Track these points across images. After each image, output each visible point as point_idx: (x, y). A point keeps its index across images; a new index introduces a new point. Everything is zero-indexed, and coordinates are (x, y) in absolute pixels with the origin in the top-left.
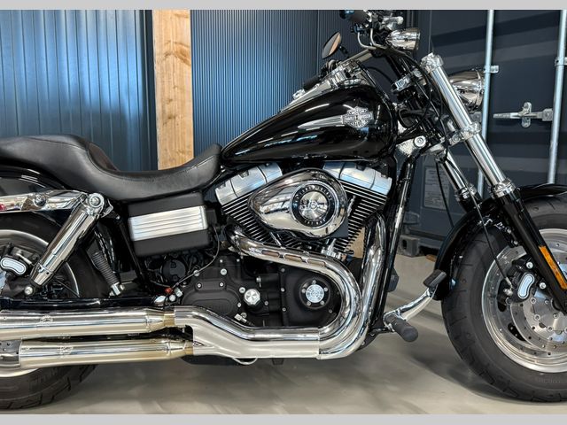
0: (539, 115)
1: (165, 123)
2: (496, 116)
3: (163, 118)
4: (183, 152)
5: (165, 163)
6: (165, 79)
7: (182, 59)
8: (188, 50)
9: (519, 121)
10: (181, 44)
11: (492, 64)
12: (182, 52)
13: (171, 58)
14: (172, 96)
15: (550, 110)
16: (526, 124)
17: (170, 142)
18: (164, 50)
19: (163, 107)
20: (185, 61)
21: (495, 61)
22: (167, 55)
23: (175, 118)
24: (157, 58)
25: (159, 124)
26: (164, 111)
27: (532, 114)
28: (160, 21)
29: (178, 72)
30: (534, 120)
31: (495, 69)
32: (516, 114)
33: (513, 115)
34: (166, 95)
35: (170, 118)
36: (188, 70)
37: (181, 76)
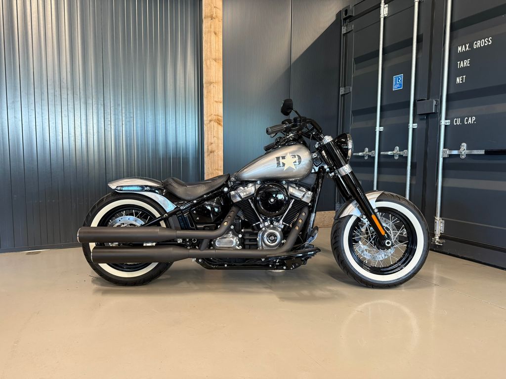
0: (401, 153)
1: (208, 155)
2: (382, 153)
3: (208, 152)
4: (218, 170)
5: (208, 175)
6: (209, 133)
7: (218, 123)
8: (221, 118)
9: (393, 156)
10: (218, 116)
11: (380, 126)
12: (218, 120)
13: (212, 122)
14: (213, 141)
15: (406, 151)
16: (396, 158)
17: (211, 165)
18: (209, 118)
19: (208, 146)
20: (220, 124)
21: (382, 124)
22: (210, 121)
23: (214, 152)
24: (205, 122)
25: (206, 155)
26: (208, 149)
27: (399, 153)
28: (207, 105)
29: (216, 129)
30: (400, 156)
31: (382, 129)
32: (391, 152)
33: (389, 153)
34: (210, 141)
35: (211, 152)
36: (221, 129)
37: (217, 131)
